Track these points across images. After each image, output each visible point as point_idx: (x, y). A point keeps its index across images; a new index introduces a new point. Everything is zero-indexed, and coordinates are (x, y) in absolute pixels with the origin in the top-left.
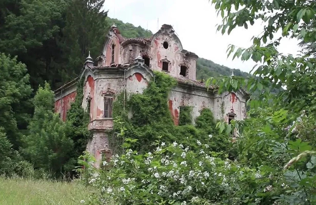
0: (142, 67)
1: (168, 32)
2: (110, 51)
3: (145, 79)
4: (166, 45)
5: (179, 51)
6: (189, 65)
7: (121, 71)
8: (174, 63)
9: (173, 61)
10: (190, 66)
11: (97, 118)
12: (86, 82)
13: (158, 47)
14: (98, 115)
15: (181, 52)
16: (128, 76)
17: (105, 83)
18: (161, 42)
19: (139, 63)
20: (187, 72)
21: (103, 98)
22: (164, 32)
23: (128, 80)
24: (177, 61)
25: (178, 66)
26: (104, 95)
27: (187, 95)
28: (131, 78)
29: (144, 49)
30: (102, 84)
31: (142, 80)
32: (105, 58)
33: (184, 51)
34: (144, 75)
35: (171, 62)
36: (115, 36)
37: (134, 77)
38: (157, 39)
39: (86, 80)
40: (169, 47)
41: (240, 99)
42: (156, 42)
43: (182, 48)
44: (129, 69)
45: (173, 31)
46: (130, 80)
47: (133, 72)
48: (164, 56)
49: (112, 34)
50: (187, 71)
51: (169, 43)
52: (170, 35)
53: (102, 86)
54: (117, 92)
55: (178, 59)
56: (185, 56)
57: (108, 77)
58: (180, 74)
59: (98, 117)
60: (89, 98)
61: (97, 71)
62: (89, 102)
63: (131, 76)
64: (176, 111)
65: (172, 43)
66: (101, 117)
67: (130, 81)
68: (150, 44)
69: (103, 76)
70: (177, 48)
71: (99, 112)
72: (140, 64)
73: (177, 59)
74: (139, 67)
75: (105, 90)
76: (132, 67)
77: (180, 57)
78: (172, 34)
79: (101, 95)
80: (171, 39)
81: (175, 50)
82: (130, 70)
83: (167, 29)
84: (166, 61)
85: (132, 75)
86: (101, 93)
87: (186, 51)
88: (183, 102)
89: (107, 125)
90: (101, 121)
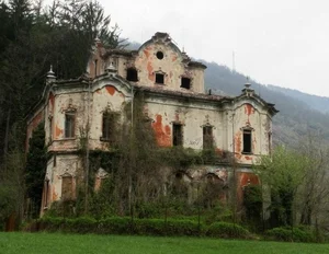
0: (114, 79)
1: (163, 41)
3: (120, 92)
4: (160, 55)
5: (178, 61)
6: (193, 76)
7: (85, 84)
8: (171, 75)
9: (171, 72)
10: (195, 77)
12: (49, 99)
13: (149, 58)
14: (58, 135)
16: (95, 89)
17: (65, 99)
18: (153, 52)
19: (110, 73)
21: (63, 116)
22: (157, 41)
23: (96, 94)
24: (176, 73)
25: (178, 78)
26: (64, 112)
27: (183, 109)
28: (99, 91)
29: (129, 61)
30: (62, 100)
31: (116, 93)
34: (118, 87)
35: (168, 73)
37: (104, 90)
38: (147, 49)
40: (164, 58)
41: (260, 110)
42: (146, 53)
44: (95, 81)
46: (98, 93)
47: (103, 84)
48: (157, 67)
51: (164, 53)
52: (166, 44)
53: (62, 103)
54: (80, 108)
55: (178, 69)
56: (187, 66)
57: (69, 92)
58: (181, 86)
59: (57, 137)
61: (56, 85)
62: (51, 121)
63: (99, 89)
64: (167, 127)
65: (168, 53)
66: (61, 137)
67: (99, 95)
68: (138, 55)
70: (176, 58)
71: (59, 132)
72: (111, 75)
73: (176, 70)
74: (110, 79)
75: (65, 106)
76: (100, 79)
77: (180, 67)
78: (169, 42)
79: (60, 112)
80: (168, 48)
81: (173, 60)
83: (161, 37)
84: (160, 73)
85: (101, 88)
86: (61, 110)
88: (177, 117)
89: (68, 146)
90: (61, 142)
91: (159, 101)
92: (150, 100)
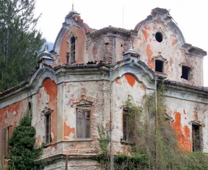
0: (135, 65)
1: (162, 19)
2: (68, 46)
3: (140, 82)
4: (159, 37)
5: (179, 45)
6: (194, 65)
7: (105, 71)
8: (171, 62)
9: (171, 58)
10: (196, 66)
11: (64, 139)
12: (41, 87)
13: (148, 40)
14: (67, 134)
15: (183, 46)
16: (115, 77)
17: (76, 88)
18: (152, 33)
19: (132, 58)
20: (192, 75)
21: (73, 110)
22: (156, 19)
23: (115, 83)
24: (176, 60)
25: (179, 67)
26: (75, 106)
27: (202, 106)
28: (119, 80)
29: (127, 42)
30: (71, 90)
31: (136, 83)
32: (59, 57)
33: (186, 45)
34: (139, 76)
35: (168, 60)
36: (76, 25)
37: (123, 79)
38: (146, 28)
39: (40, 84)
40: (164, 40)
42: (144, 33)
43: (184, 41)
44: (116, 67)
45: (170, 18)
46: (118, 83)
47: (122, 72)
48: (156, 52)
49: (71, 23)
50: (191, 73)
51: (163, 34)
52: (166, 23)
53: (71, 93)
54: (97, 101)
55: (178, 55)
56: (188, 52)
57: (81, 80)
58: (182, 77)
59: (66, 137)
60: (47, 111)
61: (63, 70)
62: (48, 116)
63: (118, 78)
64: (186, 127)
65: (168, 34)
66: (72, 137)
67: (118, 85)
68: (137, 35)
69: (73, 78)
70: (176, 41)
71: (68, 130)
72: (133, 61)
73: (176, 56)
74: (131, 65)
75: (77, 98)
76: (121, 65)
77: (180, 53)
78: (169, 21)
79: (69, 106)
80: (167, 28)
81: (173, 44)
82: (117, 70)
83: (159, 14)
84: (160, 59)
85: (120, 76)
86: (70, 102)
87: (190, 45)
88: (196, 116)
89: (83, 149)
90: (72, 143)
91: (178, 95)
92: (168, 93)
